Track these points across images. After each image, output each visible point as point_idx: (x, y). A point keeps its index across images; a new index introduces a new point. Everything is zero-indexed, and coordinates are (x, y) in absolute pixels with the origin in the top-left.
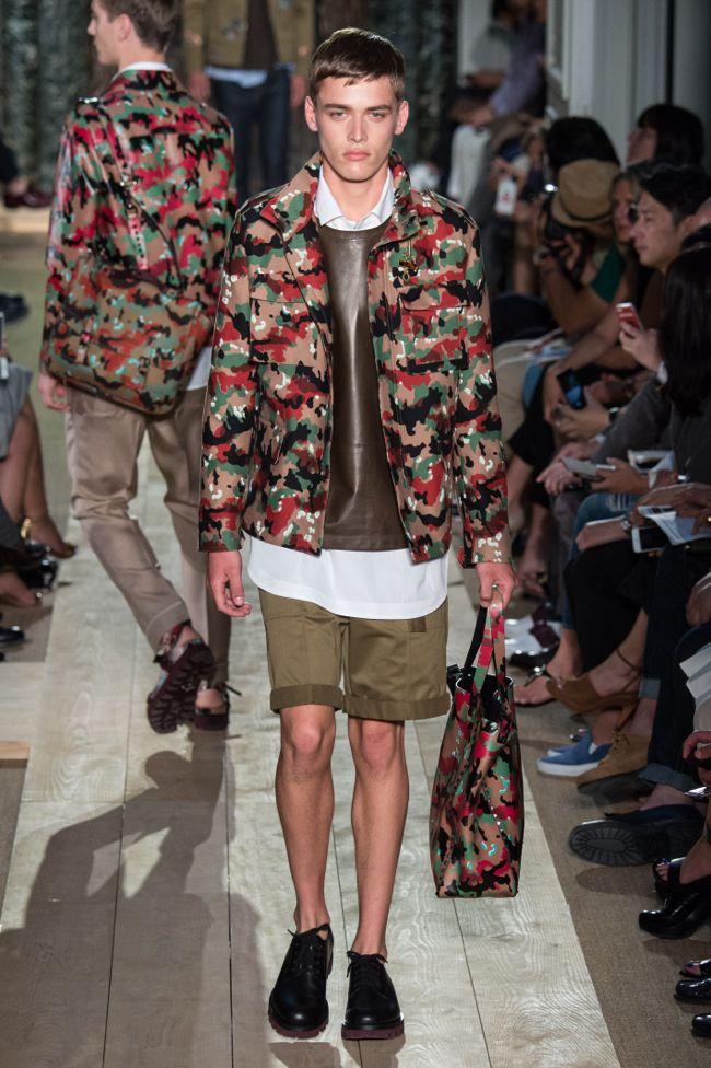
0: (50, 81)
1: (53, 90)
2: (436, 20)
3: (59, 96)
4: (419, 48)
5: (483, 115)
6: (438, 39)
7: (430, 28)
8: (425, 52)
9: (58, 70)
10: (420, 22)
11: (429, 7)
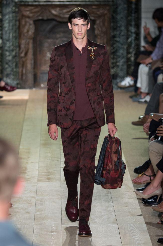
0: (7, 50)
1: (8, 53)
2: (133, 30)
3: (9, 56)
4: (128, 38)
5: (149, 60)
6: (134, 35)
7: (132, 32)
8: (130, 40)
9: (9, 47)
10: (128, 31)
11: (131, 25)
